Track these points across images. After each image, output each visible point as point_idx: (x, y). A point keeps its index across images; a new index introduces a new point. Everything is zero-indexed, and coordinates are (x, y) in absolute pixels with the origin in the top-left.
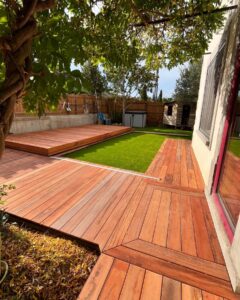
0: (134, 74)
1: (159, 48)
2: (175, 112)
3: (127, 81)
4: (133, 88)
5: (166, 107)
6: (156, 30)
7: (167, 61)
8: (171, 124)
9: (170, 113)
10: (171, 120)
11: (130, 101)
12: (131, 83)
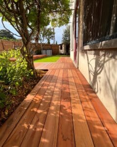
0: (44, 32)
1: (55, 20)
2: (63, 48)
3: (42, 35)
4: (45, 38)
5: (60, 46)
6: (53, 14)
7: (58, 25)
8: (62, 53)
9: (61, 49)
10: (62, 51)
11: (44, 45)
12: (43, 36)
